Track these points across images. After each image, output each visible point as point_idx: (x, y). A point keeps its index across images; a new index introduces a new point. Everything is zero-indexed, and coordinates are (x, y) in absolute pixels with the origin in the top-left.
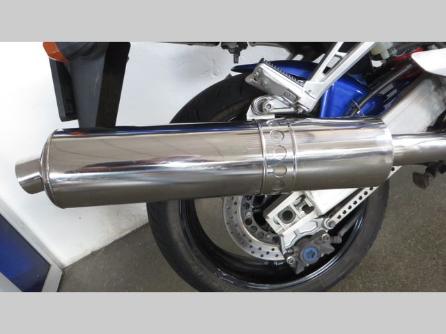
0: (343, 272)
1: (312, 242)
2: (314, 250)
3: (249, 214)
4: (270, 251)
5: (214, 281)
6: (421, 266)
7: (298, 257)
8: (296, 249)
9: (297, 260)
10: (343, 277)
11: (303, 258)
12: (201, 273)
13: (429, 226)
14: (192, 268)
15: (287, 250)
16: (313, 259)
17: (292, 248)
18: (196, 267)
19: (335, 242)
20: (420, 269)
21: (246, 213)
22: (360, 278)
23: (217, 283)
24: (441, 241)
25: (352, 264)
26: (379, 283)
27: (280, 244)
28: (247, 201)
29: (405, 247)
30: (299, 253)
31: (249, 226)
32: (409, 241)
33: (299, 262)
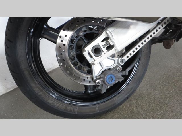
0: (127, 95)
1: (112, 71)
2: (113, 77)
3: (73, 53)
4: (86, 79)
5: (49, 99)
6: (167, 92)
7: (103, 81)
8: (102, 76)
9: (103, 83)
10: (127, 98)
11: (106, 81)
12: (40, 93)
13: (167, 74)
14: (34, 89)
15: (96, 77)
16: (112, 82)
17: (99, 75)
18: (37, 89)
19: (124, 75)
20: (167, 93)
21: (71, 52)
22: (135, 100)
23: (51, 100)
24: (175, 80)
25: (132, 91)
26: (146, 102)
27: (92, 74)
28: (72, 44)
29: (157, 84)
30: (104, 78)
31: (73, 62)
32: (159, 81)
33: (104, 85)
